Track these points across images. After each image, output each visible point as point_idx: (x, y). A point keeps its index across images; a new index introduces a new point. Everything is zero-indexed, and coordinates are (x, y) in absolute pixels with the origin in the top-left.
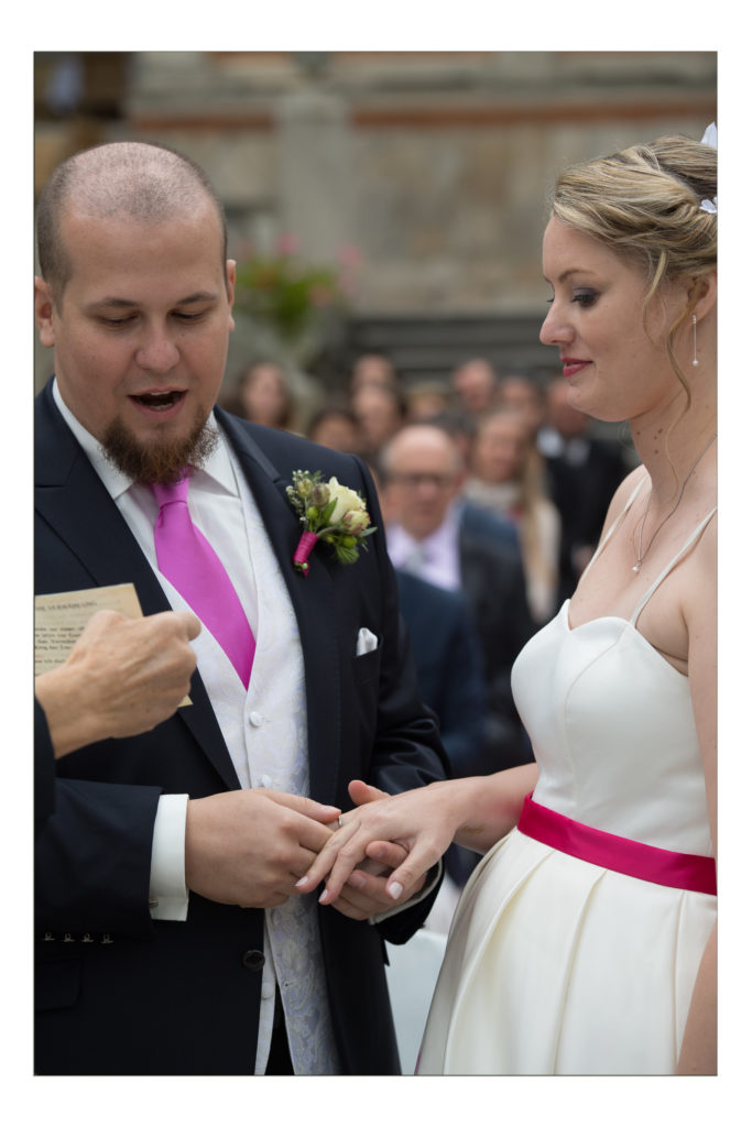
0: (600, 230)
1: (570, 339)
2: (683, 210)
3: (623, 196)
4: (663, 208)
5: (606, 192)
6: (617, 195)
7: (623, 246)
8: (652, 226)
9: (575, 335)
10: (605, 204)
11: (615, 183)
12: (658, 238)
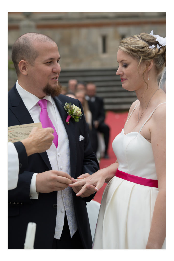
1: (122, 74)
2: (146, 48)
4: (141, 47)
5: (130, 44)
7: (133, 55)
8: (139, 51)
9: (123, 73)
11: (132, 42)
12: (141, 53)
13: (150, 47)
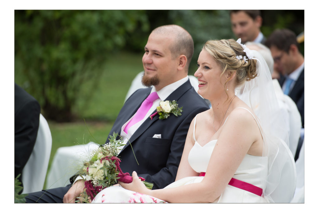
0: (215, 56)
2: (233, 57)
3: (222, 50)
4: (229, 55)
5: (218, 49)
6: (220, 50)
9: (202, 75)
10: (217, 51)
11: (220, 47)
12: (226, 62)
13: (237, 57)
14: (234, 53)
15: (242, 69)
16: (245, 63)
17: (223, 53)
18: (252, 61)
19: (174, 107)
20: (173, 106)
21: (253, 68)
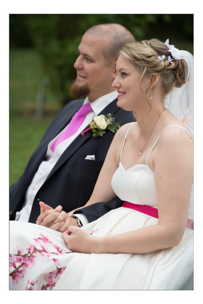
0: (131, 59)
1: (119, 86)
2: (153, 57)
3: (138, 51)
4: (147, 56)
5: (134, 50)
6: (136, 51)
7: (136, 64)
8: (143, 60)
9: (121, 86)
10: (133, 53)
11: (137, 48)
12: (145, 63)
13: (159, 58)
14: (155, 53)
15: (168, 72)
16: (170, 64)
17: (140, 53)
18: (180, 62)
19: (111, 122)
20: (109, 121)
21: (181, 70)
